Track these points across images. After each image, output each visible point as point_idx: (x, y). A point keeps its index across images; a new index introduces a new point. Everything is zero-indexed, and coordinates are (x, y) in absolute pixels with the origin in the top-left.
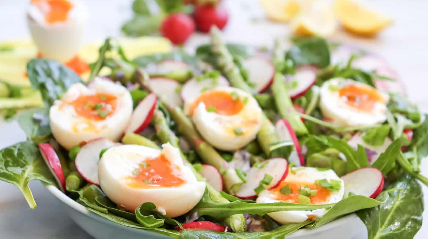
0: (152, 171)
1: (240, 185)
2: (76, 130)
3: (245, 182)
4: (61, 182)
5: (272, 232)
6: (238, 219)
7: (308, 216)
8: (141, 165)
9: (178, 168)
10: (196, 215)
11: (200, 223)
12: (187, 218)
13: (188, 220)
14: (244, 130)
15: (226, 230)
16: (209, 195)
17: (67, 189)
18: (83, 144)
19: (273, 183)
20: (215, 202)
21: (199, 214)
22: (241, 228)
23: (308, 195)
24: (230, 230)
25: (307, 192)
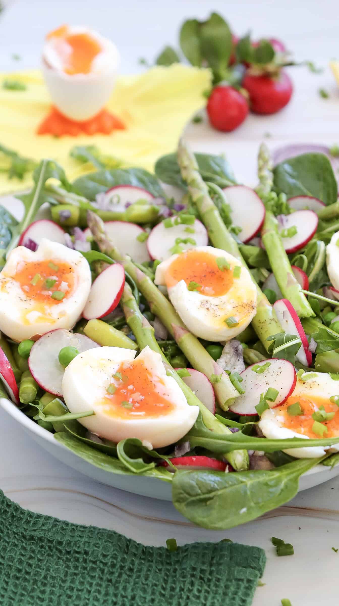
0: (131, 387)
1: (236, 400)
2: (27, 321)
3: (241, 393)
4: (14, 392)
5: (282, 471)
6: (240, 454)
7: (325, 451)
8: (114, 377)
9: (161, 382)
10: (187, 447)
11: (194, 459)
12: (176, 449)
13: (177, 451)
14: (237, 319)
15: (227, 470)
16: (202, 419)
17: (22, 401)
18: (35, 339)
19: (280, 399)
20: (211, 430)
21: (191, 445)
22: (243, 465)
23: (324, 421)
24: (232, 470)
25: (322, 416)
